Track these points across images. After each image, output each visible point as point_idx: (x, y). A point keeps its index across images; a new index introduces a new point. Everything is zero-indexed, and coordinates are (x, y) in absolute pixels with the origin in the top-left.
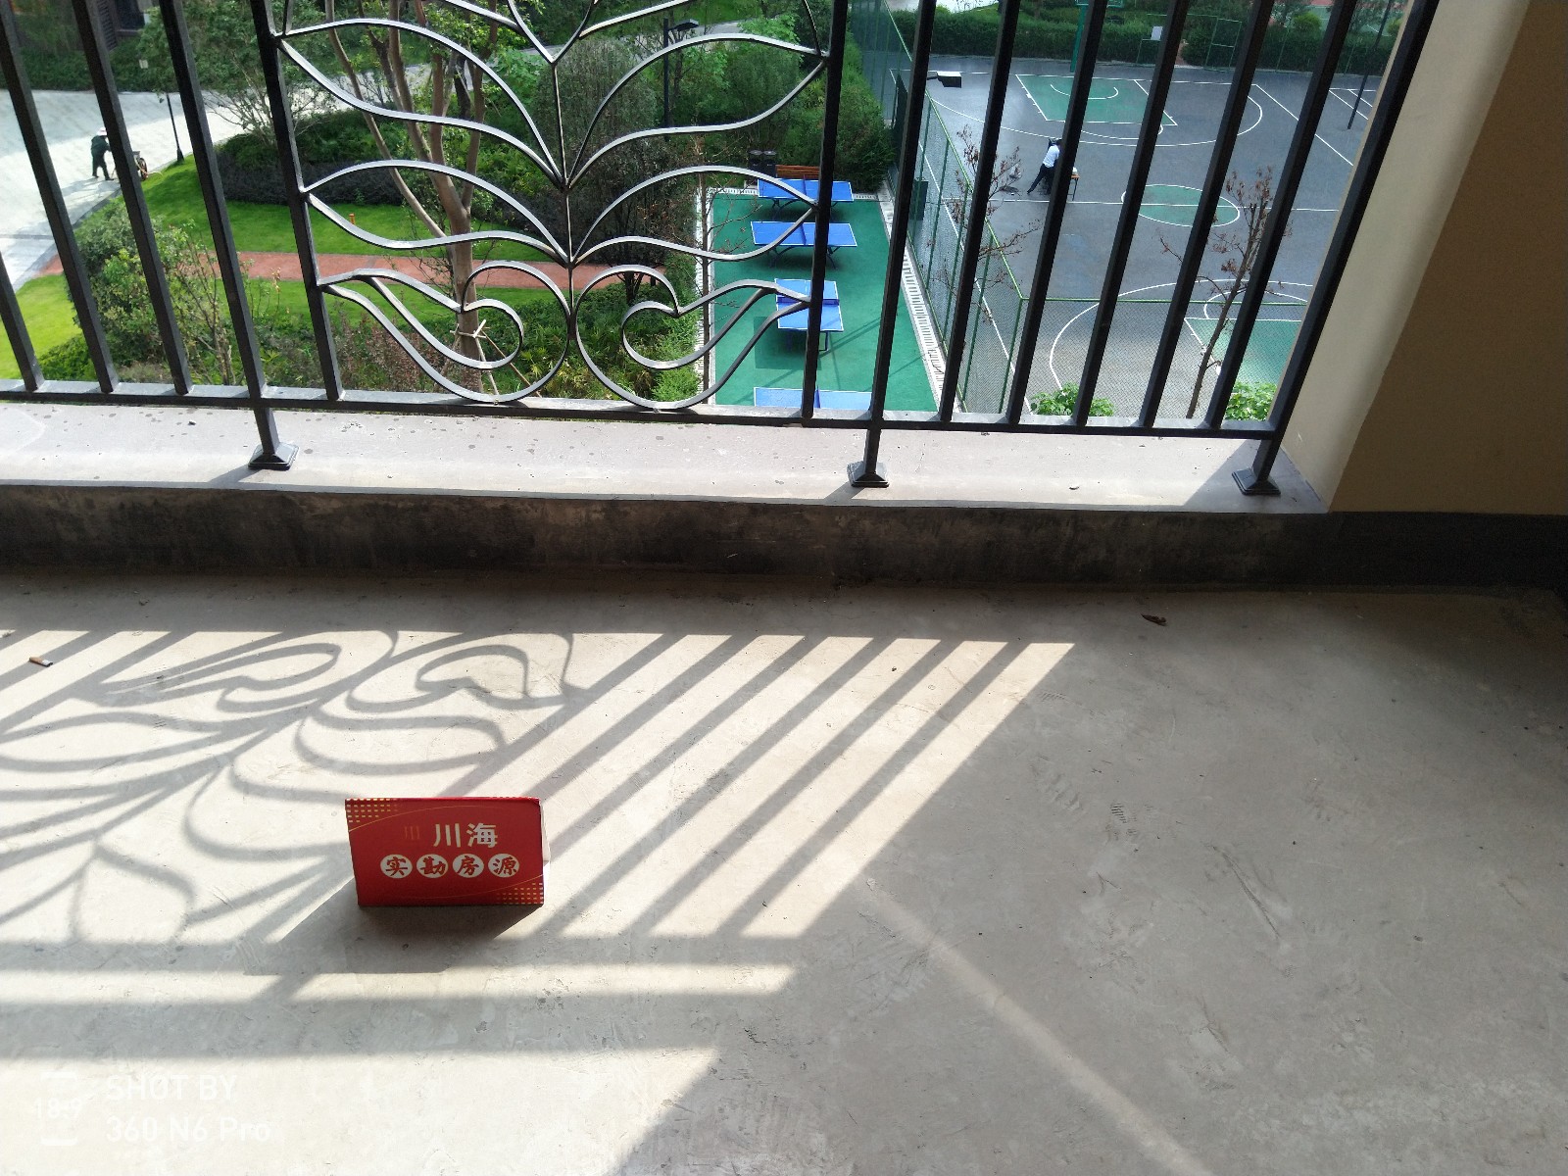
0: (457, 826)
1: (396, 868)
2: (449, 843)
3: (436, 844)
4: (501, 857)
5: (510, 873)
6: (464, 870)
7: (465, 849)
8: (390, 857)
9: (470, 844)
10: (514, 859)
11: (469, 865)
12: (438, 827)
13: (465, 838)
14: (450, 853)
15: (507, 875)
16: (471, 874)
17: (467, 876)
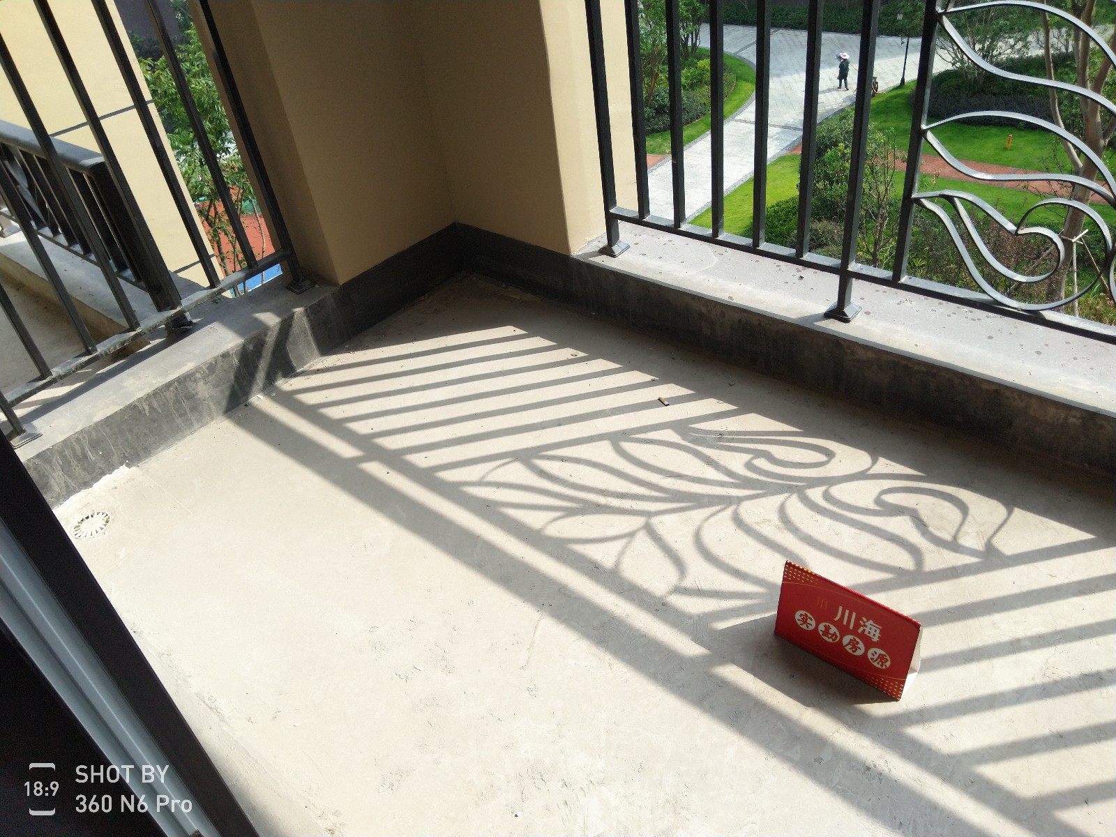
0: (854, 614)
1: (805, 621)
2: (845, 622)
3: (836, 619)
4: (879, 651)
5: (882, 666)
6: (850, 647)
7: (854, 632)
8: (803, 612)
9: (860, 630)
10: (888, 658)
11: (854, 644)
12: (841, 608)
13: (857, 625)
14: (844, 630)
15: (879, 666)
16: (854, 652)
17: (850, 651)
